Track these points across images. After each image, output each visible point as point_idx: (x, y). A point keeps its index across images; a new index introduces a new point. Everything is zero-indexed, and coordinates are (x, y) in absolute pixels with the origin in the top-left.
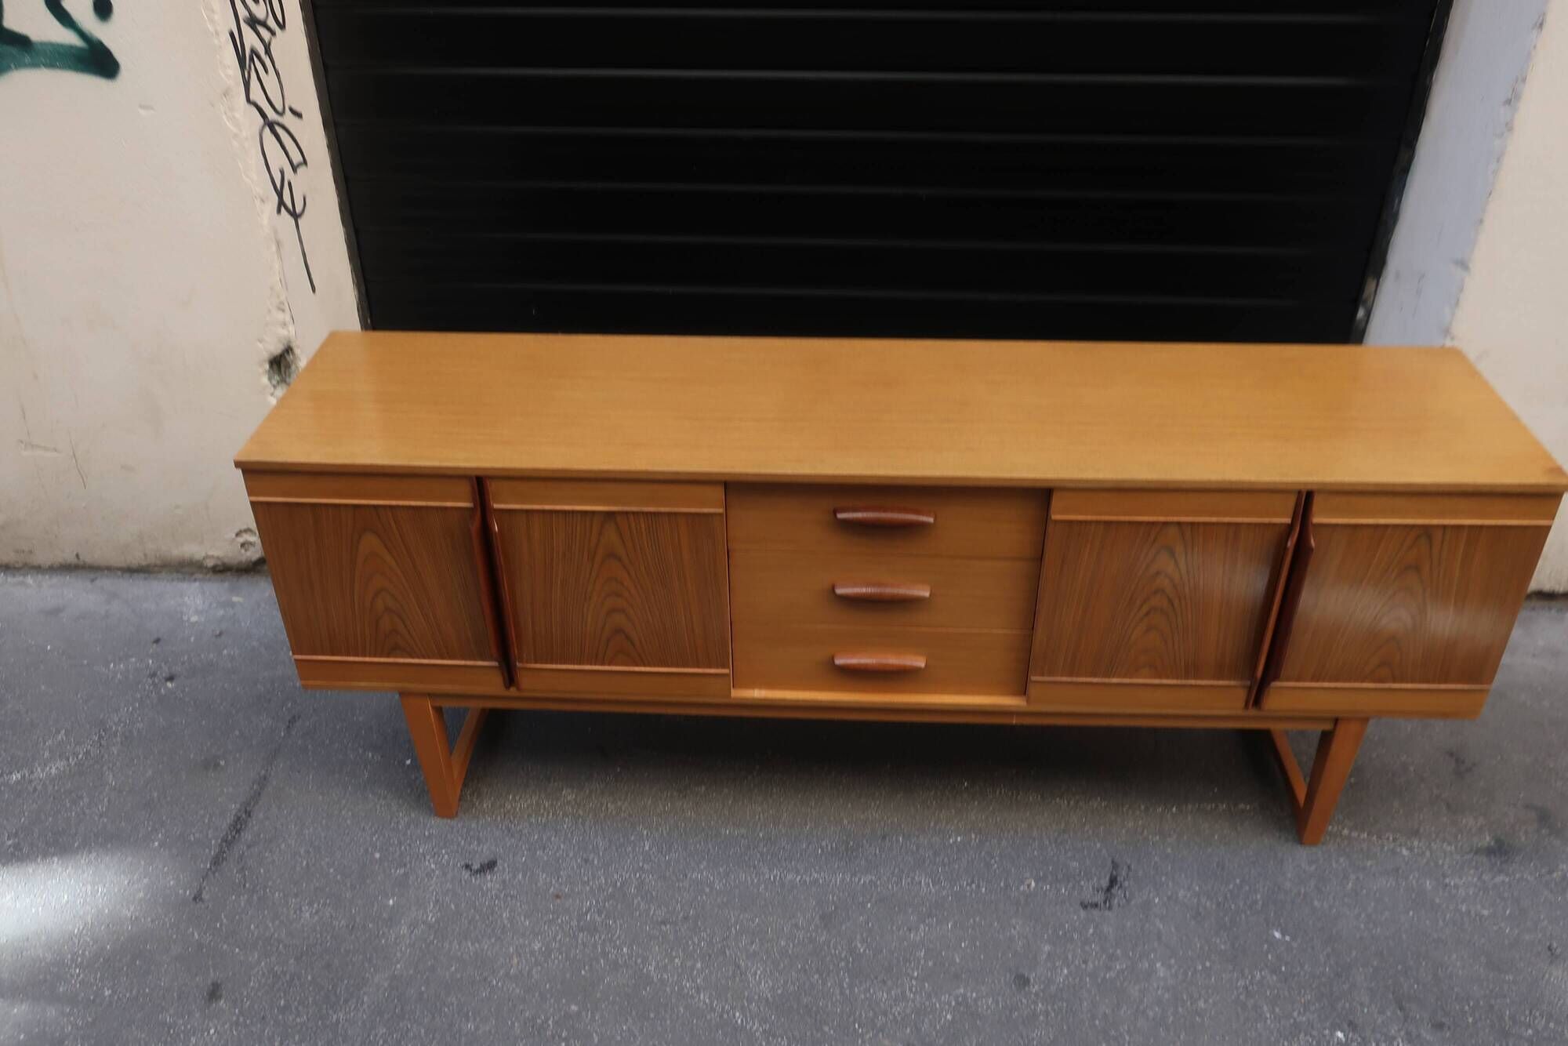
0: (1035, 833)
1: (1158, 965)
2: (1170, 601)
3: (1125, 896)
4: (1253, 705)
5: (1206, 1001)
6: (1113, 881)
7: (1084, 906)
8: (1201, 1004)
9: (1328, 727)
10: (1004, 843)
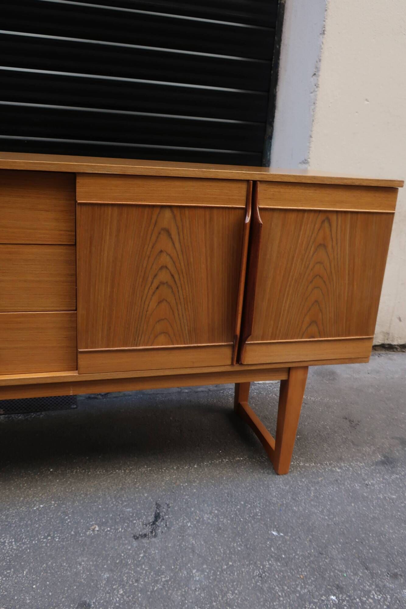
0: (100, 494)
1: (194, 571)
2: (172, 276)
3: (166, 525)
4: (236, 363)
5: (233, 593)
6: (157, 517)
7: (136, 538)
8: (230, 596)
9: (284, 377)
10: (77, 503)
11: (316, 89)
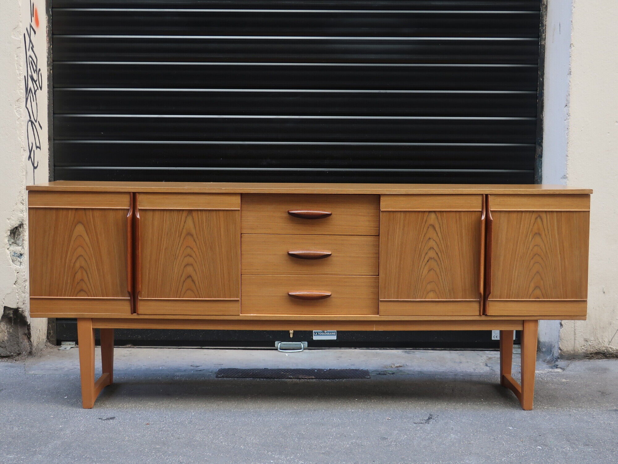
0: (391, 409)
1: (451, 434)
3: (436, 422)
4: (483, 314)
5: (474, 441)
6: (430, 418)
7: (416, 423)
10: (376, 411)
11: (568, 118)
